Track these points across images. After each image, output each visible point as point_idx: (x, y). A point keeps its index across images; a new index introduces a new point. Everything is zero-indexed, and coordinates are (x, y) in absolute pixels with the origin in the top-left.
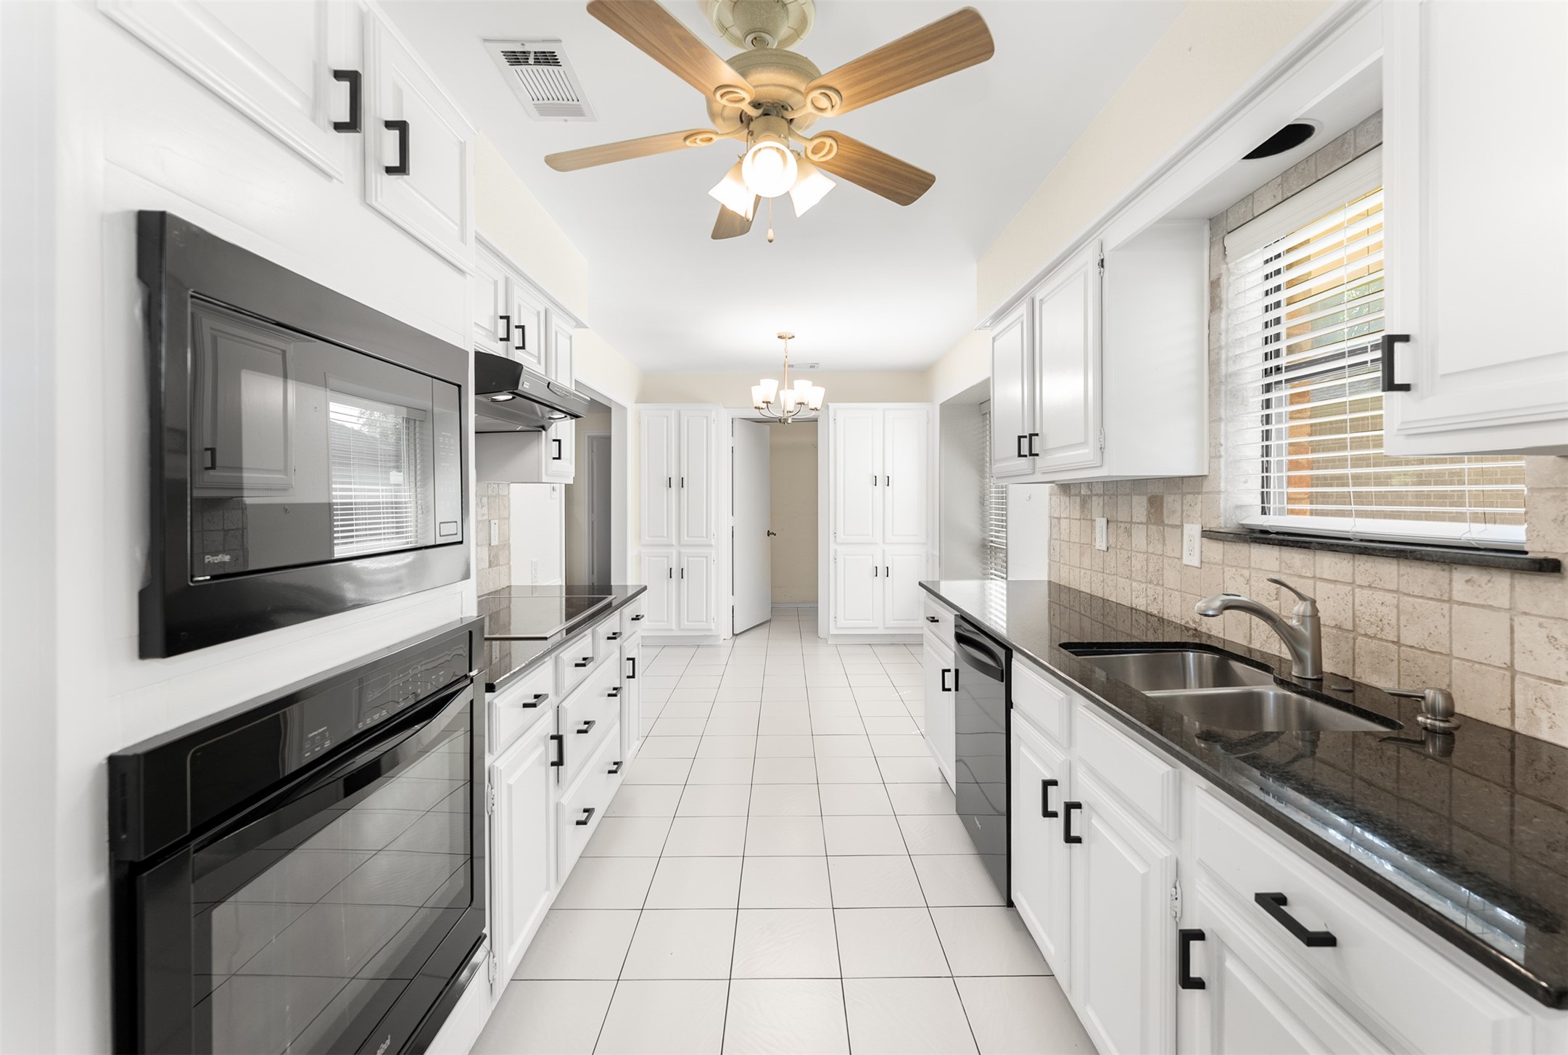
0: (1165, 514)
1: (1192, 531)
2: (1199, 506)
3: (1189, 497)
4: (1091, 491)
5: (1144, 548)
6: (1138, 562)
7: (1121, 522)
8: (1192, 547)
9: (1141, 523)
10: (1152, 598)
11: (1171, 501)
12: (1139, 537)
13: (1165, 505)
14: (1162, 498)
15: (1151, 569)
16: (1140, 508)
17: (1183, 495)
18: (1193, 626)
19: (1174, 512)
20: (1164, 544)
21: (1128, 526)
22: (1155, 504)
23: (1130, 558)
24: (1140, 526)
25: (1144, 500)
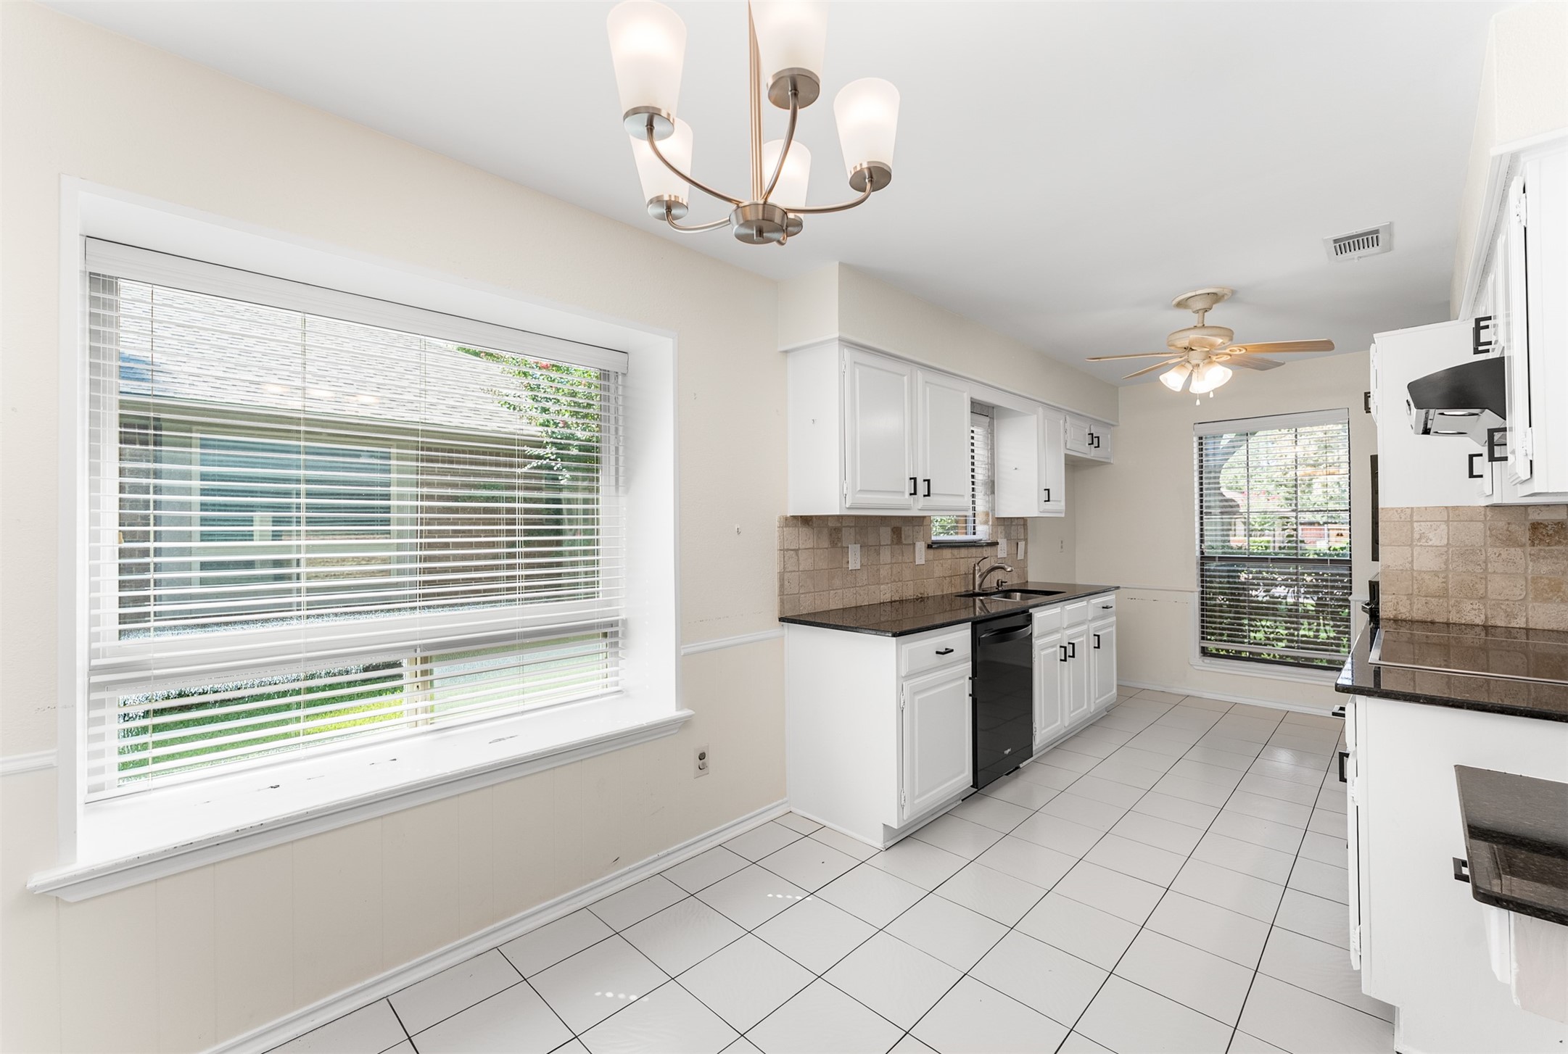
0: (903, 538)
1: (921, 546)
2: (922, 533)
3: (917, 528)
4: (841, 523)
5: (889, 561)
6: (884, 572)
7: (871, 546)
8: (921, 555)
9: (887, 545)
10: (895, 591)
11: (906, 530)
12: (886, 555)
13: (903, 532)
14: (901, 528)
15: (894, 572)
16: (886, 533)
17: (914, 526)
18: (920, 596)
19: (909, 536)
20: (903, 556)
21: (877, 548)
22: (897, 532)
23: (878, 570)
24: (886, 547)
25: (889, 530)
